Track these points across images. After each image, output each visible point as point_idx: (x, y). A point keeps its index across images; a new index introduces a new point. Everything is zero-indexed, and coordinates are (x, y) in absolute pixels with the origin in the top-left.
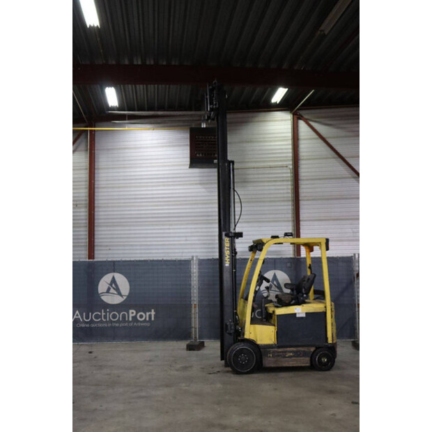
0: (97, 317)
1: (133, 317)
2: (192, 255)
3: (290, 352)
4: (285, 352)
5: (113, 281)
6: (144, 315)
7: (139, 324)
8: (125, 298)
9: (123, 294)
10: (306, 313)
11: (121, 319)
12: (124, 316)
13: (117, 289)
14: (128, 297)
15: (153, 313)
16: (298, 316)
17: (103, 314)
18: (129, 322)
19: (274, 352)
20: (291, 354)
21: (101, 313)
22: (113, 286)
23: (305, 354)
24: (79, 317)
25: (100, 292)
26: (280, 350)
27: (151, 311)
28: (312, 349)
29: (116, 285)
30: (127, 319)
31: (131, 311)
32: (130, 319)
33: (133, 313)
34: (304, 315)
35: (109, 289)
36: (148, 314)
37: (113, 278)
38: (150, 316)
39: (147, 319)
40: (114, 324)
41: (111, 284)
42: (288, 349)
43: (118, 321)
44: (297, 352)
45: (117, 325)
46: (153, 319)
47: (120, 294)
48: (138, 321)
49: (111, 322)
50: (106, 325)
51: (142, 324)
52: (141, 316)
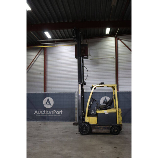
0: (43, 112)
1: (55, 113)
2: (75, 91)
3: (102, 127)
4: (101, 127)
5: (48, 100)
6: (59, 112)
7: (57, 115)
8: (52, 106)
9: (51, 105)
10: (109, 113)
11: (51, 113)
12: (52, 112)
13: (49, 103)
14: (53, 105)
15: (62, 111)
16: (105, 114)
17: (45, 111)
18: (53, 114)
19: (96, 127)
20: (103, 128)
21: (44, 111)
22: (48, 102)
23: (108, 128)
24: (37, 112)
25: (43, 104)
26: (98, 126)
28: (111, 126)
29: (49, 101)
32: (54, 114)
33: (55, 111)
34: (108, 114)
35: (47, 103)
36: (60, 112)
37: (48, 99)
38: (61, 113)
39: (60, 114)
40: (48, 115)
41: (47, 101)
42: (102, 126)
43: (50, 114)
44: (105, 127)
45: (49, 115)
46: (62, 114)
47: (50, 104)
48: (56, 114)
49: (47, 114)
50: (46, 115)
51: (58, 115)
52: (58, 113)
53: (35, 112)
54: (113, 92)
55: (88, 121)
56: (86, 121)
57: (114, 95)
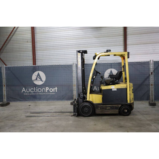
0: (32, 90)
1: (47, 90)
4: (107, 107)
5: (39, 75)
7: (50, 93)
8: (44, 82)
9: (43, 80)
13: (40, 78)
14: (45, 81)
15: (56, 89)
17: (35, 89)
18: (46, 92)
19: (101, 107)
20: (109, 108)
22: (39, 77)
23: (116, 108)
24: (25, 90)
25: (33, 79)
26: (104, 106)
27: (55, 88)
28: (120, 106)
29: (40, 76)
30: (45, 91)
31: (47, 88)
32: (47, 91)
33: (47, 89)
34: (116, 90)
35: (37, 78)
36: (54, 89)
37: (39, 73)
38: (55, 90)
39: (54, 91)
40: (39, 94)
41: (37, 76)
43: (41, 92)
44: (112, 107)
45: (41, 94)
46: (56, 91)
47: (41, 80)
48: (50, 92)
49: (38, 92)
50: (36, 94)
51: (52, 94)
52: (51, 90)
53: (23, 90)
55: (91, 100)
56: (88, 100)
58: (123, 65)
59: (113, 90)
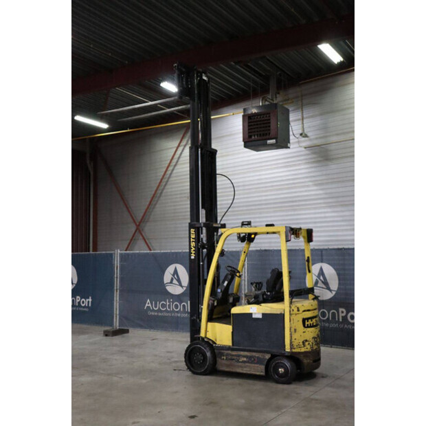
53: (147, 305)
54: (304, 250)
55: (210, 336)
56: (202, 334)
57: (306, 258)
58: (308, 257)
59: (254, 316)
